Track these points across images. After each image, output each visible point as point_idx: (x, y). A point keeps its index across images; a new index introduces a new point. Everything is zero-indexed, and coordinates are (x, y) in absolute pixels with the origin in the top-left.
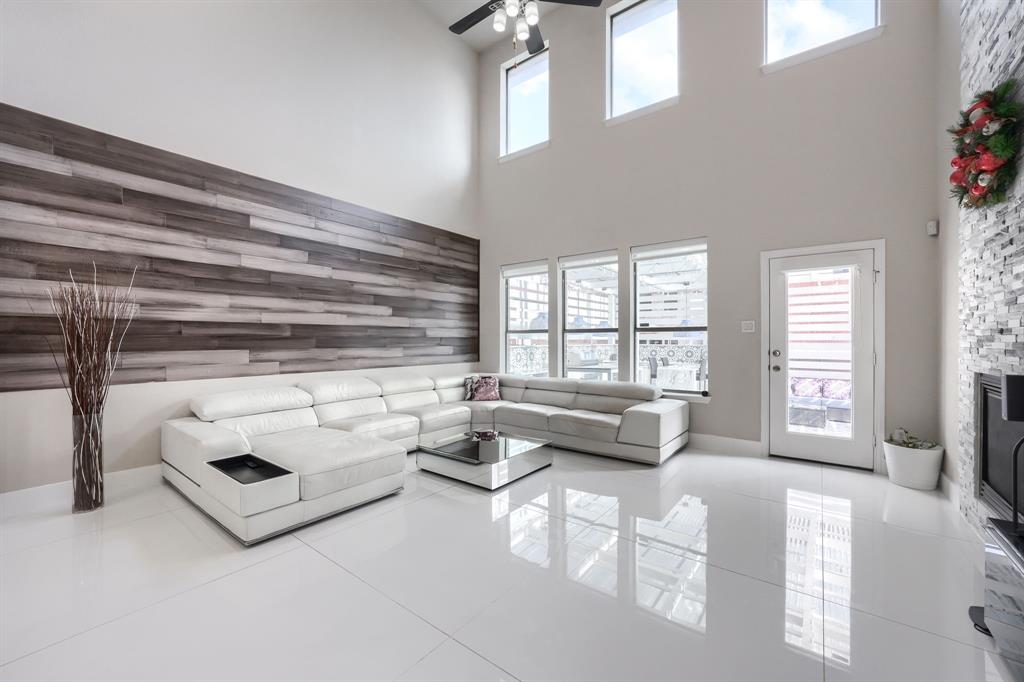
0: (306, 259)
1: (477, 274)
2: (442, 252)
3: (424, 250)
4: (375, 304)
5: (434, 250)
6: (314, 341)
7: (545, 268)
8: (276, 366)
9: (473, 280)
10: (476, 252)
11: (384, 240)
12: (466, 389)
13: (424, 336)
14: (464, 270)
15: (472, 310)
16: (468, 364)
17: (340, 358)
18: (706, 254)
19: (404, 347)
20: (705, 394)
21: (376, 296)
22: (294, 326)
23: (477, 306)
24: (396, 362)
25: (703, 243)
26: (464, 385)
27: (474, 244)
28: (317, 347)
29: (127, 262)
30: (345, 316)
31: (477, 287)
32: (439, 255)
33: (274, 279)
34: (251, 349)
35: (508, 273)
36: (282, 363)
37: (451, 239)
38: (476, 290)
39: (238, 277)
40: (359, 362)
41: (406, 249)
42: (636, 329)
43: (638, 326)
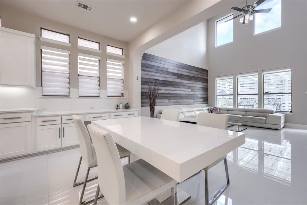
0: (177, 78)
1: (208, 79)
2: (201, 74)
3: (197, 74)
4: (188, 88)
5: (199, 73)
6: (178, 98)
7: (232, 77)
8: (172, 103)
9: (206, 81)
10: (207, 73)
11: (190, 72)
12: (209, 111)
13: (197, 97)
14: (205, 78)
15: (206, 89)
16: (206, 104)
17: (182, 102)
18: (291, 72)
19: (193, 99)
20: (291, 112)
21: (188, 86)
22: (175, 94)
23: (208, 88)
24: (192, 103)
25: (290, 69)
26: (208, 110)
27: (207, 71)
28: (179, 99)
29: (151, 81)
30: (183, 92)
31: (208, 83)
32: (200, 75)
33: (172, 83)
34: (169, 99)
35: (217, 79)
36: (173, 102)
37: (203, 70)
38: (207, 84)
39: (167, 83)
40: (186, 103)
41: (194, 74)
42: (264, 94)
43: (264, 93)
